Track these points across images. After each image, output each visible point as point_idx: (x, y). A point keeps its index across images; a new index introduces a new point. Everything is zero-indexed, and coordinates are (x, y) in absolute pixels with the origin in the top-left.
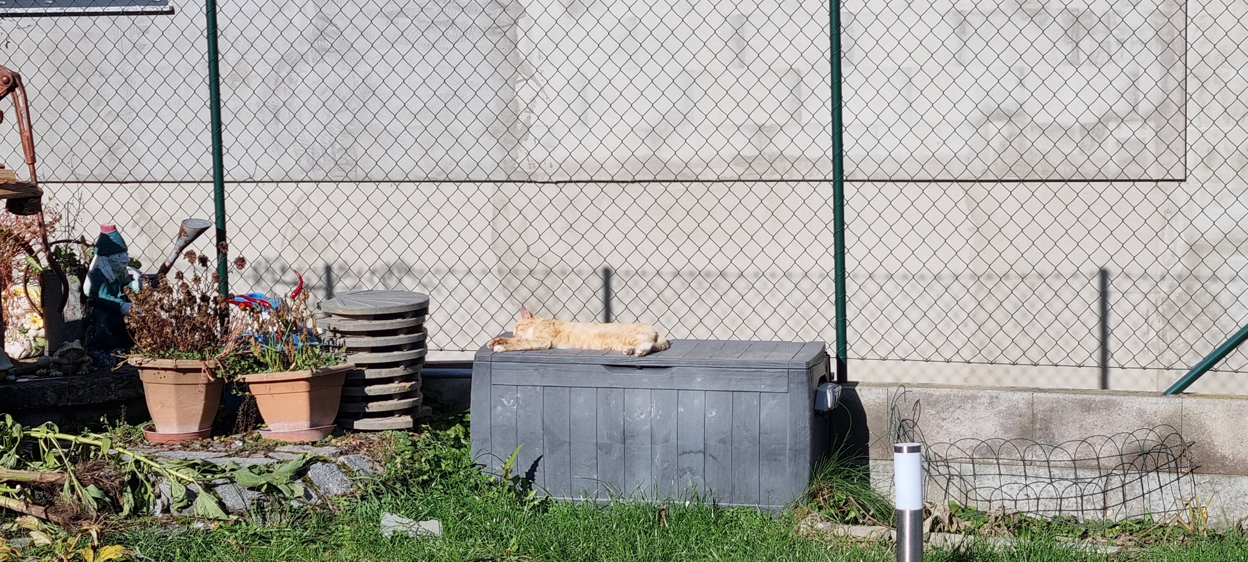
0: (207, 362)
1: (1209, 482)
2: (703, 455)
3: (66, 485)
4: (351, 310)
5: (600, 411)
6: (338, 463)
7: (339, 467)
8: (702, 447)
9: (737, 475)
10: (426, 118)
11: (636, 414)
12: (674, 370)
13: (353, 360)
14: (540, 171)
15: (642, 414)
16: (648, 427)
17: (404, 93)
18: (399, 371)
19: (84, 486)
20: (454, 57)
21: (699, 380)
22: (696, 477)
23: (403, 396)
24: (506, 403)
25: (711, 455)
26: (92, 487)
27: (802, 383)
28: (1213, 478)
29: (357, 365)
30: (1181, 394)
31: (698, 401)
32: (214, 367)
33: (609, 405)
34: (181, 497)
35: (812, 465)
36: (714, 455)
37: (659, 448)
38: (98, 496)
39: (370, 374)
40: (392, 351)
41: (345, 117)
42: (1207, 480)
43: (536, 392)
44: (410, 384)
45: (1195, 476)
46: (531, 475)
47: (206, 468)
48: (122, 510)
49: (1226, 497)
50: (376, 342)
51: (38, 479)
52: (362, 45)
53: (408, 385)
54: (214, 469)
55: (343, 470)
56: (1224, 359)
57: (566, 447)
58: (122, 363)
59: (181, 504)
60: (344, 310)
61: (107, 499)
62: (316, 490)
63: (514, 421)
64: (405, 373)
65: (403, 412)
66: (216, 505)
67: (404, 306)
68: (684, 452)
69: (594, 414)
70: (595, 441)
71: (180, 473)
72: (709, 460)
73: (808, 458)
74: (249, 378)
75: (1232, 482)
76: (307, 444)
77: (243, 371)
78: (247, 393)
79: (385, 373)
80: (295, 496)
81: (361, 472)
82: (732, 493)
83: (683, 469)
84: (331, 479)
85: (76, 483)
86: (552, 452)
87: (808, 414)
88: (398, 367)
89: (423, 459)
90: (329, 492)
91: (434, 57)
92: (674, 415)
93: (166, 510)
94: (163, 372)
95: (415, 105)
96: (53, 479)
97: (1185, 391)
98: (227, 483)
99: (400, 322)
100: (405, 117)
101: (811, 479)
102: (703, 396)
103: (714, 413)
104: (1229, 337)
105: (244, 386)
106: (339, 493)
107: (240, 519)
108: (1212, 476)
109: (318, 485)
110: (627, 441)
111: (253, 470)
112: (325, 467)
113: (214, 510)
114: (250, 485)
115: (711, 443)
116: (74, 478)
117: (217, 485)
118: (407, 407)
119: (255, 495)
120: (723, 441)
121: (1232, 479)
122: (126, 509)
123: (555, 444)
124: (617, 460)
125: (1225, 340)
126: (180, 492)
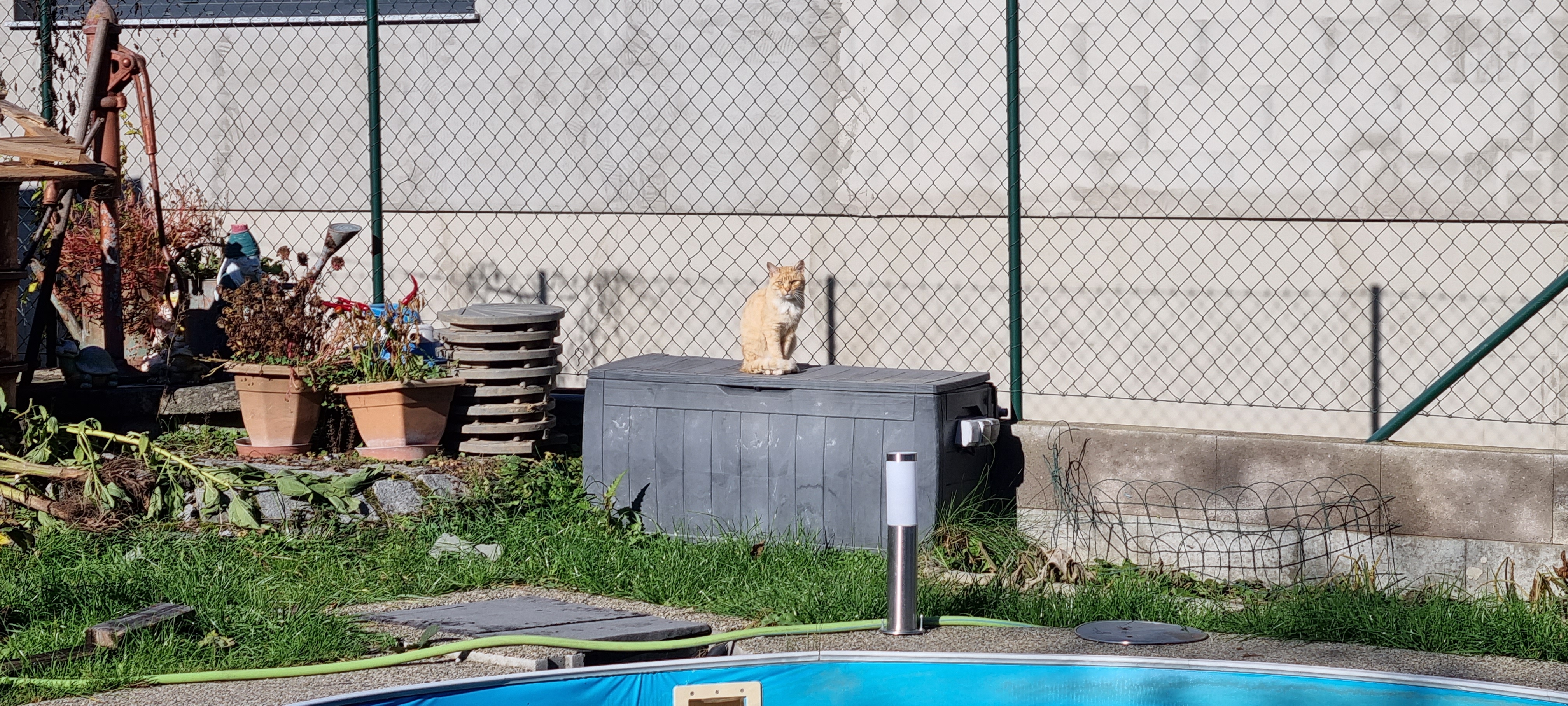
0: (296, 369)
1: (1411, 545)
2: (821, 489)
3: (88, 484)
4: (466, 320)
5: (715, 437)
6: (415, 481)
7: (414, 486)
8: (820, 481)
9: (857, 514)
10: (734, 143)
11: (753, 442)
12: (793, 392)
13: (466, 374)
14: (855, 203)
15: (759, 442)
16: (766, 456)
17: (713, 115)
18: (519, 389)
19: (105, 484)
20: (766, 73)
21: (819, 404)
22: (814, 515)
23: (524, 418)
24: (618, 425)
25: (830, 490)
26: (112, 486)
27: (928, 410)
28: (1415, 541)
29: (468, 381)
30: (1385, 442)
31: (818, 427)
32: (304, 374)
33: (724, 430)
34: (212, 503)
35: (939, 505)
36: (834, 490)
37: (776, 480)
38: (117, 495)
39: (481, 391)
40: (510, 367)
41: (649, 141)
42: (1409, 543)
43: (649, 414)
44: (533, 405)
45: (1394, 537)
46: (637, 505)
47: (250, 474)
48: (146, 514)
49: (1429, 563)
50: (491, 356)
51: (58, 476)
52: (669, 59)
53: (529, 406)
54: (260, 476)
55: (418, 488)
56: (1435, 402)
57: (679, 477)
58: (215, 369)
59: (212, 510)
60: (459, 320)
61: (127, 499)
62: (377, 507)
63: (625, 446)
64: (526, 392)
65: (524, 437)
66: (247, 512)
67: (525, 317)
68: (802, 486)
69: (708, 440)
70: (709, 471)
71: (219, 478)
72: (828, 494)
73: (934, 496)
74: (343, 389)
75: (1437, 546)
76: (401, 463)
77: (340, 380)
78: (341, 406)
79: (501, 391)
80: (350, 511)
81: (440, 492)
82: (852, 535)
83: (801, 506)
84: (399, 497)
85: (97, 481)
86: (664, 482)
87: (935, 446)
88: (518, 384)
89: (525, 486)
90: (393, 511)
91: (744, 74)
92: (792, 444)
93: (195, 514)
94: (251, 378)
95: (724, 128)
96: (75, 476)
97: (1390, 439)
98: (268, 491)
99: (519, 335)
100: (713, 142)
101: (937, 519)
102: (823, 422)
103: (834, 443)
104: (1441, 374)
105: (341, 398)
106: (405, 511)
107: (273, 530)
108: (1414, 537)
109: (381, 501)
110: (744, 473)
111: (303, 479)
112: (396, 484)
113: (247, 519)
114: (294, 495)
115: (830, 476)
116: (95, 476)
117: (257, 492)
118: (527, 431)
119: (299, 505)
120: (842, 474)
121: (1437, 542)
122: (151, 511)
123: (667, 474)
124: (732, 492)
125: (1438, 378)
126: (212, 496)
